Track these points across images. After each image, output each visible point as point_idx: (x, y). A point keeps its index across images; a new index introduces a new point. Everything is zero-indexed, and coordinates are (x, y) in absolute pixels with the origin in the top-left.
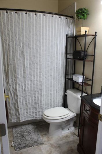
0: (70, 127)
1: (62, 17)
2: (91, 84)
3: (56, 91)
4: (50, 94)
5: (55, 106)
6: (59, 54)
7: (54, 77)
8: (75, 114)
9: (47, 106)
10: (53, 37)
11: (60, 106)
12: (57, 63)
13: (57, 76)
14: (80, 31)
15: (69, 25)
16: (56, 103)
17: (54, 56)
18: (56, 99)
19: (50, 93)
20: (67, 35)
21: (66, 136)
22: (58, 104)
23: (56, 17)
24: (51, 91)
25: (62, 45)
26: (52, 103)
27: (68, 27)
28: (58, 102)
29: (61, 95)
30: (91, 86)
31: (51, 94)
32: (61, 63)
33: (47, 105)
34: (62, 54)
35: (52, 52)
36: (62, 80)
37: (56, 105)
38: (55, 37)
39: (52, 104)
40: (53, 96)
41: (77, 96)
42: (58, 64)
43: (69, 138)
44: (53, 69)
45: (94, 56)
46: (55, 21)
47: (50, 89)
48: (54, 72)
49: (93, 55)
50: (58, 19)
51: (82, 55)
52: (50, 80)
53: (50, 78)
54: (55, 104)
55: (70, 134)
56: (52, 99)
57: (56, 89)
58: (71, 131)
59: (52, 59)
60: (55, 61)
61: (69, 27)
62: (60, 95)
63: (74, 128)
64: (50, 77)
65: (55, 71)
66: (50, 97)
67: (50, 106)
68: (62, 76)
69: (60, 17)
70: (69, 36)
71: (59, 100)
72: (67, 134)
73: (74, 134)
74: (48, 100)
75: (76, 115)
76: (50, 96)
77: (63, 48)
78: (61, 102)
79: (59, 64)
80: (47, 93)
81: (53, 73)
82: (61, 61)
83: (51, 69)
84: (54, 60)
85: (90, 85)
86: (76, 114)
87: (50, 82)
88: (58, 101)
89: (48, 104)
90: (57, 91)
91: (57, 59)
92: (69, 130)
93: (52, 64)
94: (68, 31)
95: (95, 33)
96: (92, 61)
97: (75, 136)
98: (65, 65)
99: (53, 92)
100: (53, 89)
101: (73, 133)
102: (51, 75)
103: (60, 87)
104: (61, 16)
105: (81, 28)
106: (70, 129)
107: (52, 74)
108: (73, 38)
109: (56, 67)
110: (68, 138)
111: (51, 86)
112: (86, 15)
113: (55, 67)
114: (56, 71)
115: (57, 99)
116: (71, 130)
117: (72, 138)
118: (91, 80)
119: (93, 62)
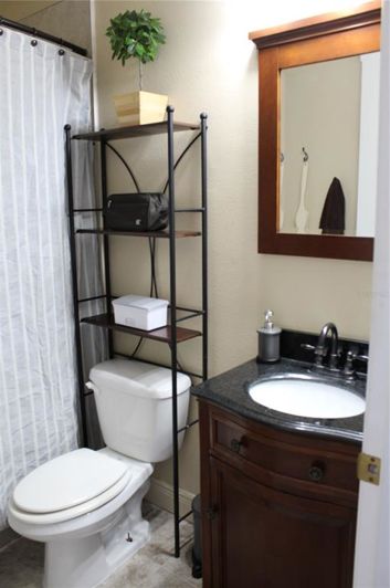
0: (131, 524)
1: (45, 45)
2: (201, 330)
3: (43, 386)
4: (19, 403)
5: (49, 451)
6: (44, 212)
7: (29, 322)
8: (149, 466)
9: (12, 463)
10: (11, 136)
11: (68, 445)
12: (35, 257)
13: (42, 315)
14: (136, 111)
15: (75, 82)
16: (51, 436)
17: (21, 226)
18: (50, 419)
19: (18, 396)
20: (67, 128)
21: (127, 571)
22: (62, 438)
23: (19, 39)
24: (23, 388)
25: (52, 173)
26: (35, 440)
27: (69, 92)
28: (57, 431)
29: (69, 396)
30: (201, 338)
31: (25, 403)
32: (51, 255)
33: (12, 458)
34: (54, 215)
35: (11, 206)
36: (63, 329)
37: (52, 445)
38: (16, 133)
39: (37, 447)
40: (33, 409)
41: (150, 389)
42: (41, 261)
43: (145, 576)
44: (21, 284)
45: (204, 213)
46: (15, 61)
47: (16, 378)
48: (28, 298)
49: (200, 207)
50: (24, 51)
51: (153, 210)
52: (12, 337)
53: (12, 331)
54: (48, 444)
55: (140, 560)
56: (31, 423)
57: (44, 375)
58: (139, 544)
59: (14, 240)
60: (27, 246)
61: (75, 94)
62: (62, 396)
63: (146, 523)
64: (11, 324)
65: (33, 291)
66: (20, 417)
67: (24, 458)
68: (62, 311)
69: (34, 44)
70: (75, 131)
71: (60, 422)
72: (127, 561)
73: (157, 550)
74: (15, 432)
75: (151, 470)
76: (19, 410)
77: (58, 189)
78: (73, 428)
79: (46, 258)
80: (7, 402)
81: (22, 303)
82: (50, 245)
83: (14, 286)
84: (22, 244)
85: (195, 334)
86: (152, 464)
87: (13, 349)
88: (56, 426)
89: (17, 451)
90: (47, 383)
91: (34, 235)
92: (130, 540)
93: (15, 261)
94: (70, 112)
95: (200, 120)
96: (199, 234)
97: (164, 557)
98: (69, 259)
99: (31, 391)
100: (30, 378)
101: (152, 546)
102: (16, 316)
103: (58, 361)
104: (39, 40)
105: (138, 94)
106: (136, 533)
107: (19, 308)
108: (91, 142)
109: (36, 276)
110: (142, 577)
111: (21, 367)
112: (155, 43)
113: (31, 274)
114: (36, 295)
115: (55, 419)
116: (141, 539)
117: (158, 572)
118: (198, 313)
119: (200, 238)
